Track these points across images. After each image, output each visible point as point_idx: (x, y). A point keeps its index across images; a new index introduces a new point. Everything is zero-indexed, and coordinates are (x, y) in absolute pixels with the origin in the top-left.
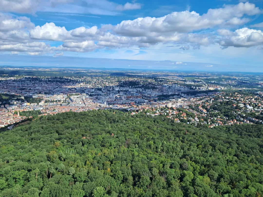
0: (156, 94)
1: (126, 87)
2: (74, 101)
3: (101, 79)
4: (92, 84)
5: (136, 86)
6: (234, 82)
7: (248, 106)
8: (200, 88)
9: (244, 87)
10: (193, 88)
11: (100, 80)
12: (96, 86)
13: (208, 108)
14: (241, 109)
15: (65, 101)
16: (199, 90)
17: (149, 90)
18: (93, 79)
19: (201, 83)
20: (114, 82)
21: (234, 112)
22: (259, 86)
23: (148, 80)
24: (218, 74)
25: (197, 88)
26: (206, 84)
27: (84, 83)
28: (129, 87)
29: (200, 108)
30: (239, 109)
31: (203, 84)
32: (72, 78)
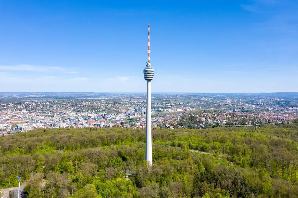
0: (121, 118)
1: (84, 112)
2: (23, 129)
3: (49, 104)
4: (38, 111)
5: (96, 111)
6: (203, 103)
7: (209, 119)
8: (167, 110)
9: (212, 108)
10: (161, 110)
11: (48, 106)
12: (44, 112)
13: (175, 125)
14: (202, 122)
15: (11, 130)
16: (167, 112)
17: (112, 114)
18: (39, 105)
19: (169, 105)
20: (67, 108)
21: (196, 125)
22: (226, 106)
23: (110, 103)
24: (188, 96)
25: (165, 110)
26: (175, 106)
27: (27, 110)
28: (88, 112)
29: (167, 125)
30: (201, 122)
31: (171, 106)
32: (10, 105)
